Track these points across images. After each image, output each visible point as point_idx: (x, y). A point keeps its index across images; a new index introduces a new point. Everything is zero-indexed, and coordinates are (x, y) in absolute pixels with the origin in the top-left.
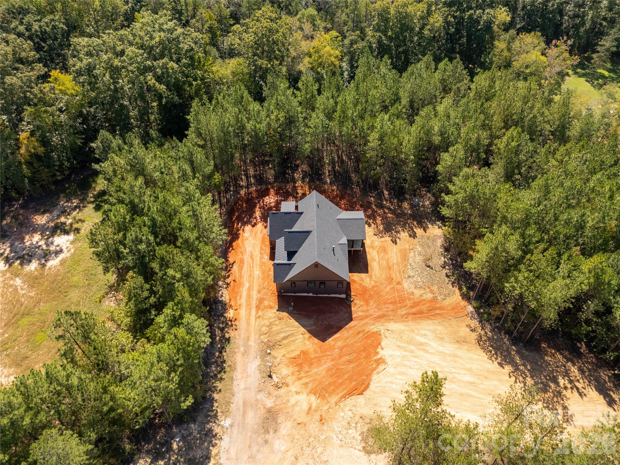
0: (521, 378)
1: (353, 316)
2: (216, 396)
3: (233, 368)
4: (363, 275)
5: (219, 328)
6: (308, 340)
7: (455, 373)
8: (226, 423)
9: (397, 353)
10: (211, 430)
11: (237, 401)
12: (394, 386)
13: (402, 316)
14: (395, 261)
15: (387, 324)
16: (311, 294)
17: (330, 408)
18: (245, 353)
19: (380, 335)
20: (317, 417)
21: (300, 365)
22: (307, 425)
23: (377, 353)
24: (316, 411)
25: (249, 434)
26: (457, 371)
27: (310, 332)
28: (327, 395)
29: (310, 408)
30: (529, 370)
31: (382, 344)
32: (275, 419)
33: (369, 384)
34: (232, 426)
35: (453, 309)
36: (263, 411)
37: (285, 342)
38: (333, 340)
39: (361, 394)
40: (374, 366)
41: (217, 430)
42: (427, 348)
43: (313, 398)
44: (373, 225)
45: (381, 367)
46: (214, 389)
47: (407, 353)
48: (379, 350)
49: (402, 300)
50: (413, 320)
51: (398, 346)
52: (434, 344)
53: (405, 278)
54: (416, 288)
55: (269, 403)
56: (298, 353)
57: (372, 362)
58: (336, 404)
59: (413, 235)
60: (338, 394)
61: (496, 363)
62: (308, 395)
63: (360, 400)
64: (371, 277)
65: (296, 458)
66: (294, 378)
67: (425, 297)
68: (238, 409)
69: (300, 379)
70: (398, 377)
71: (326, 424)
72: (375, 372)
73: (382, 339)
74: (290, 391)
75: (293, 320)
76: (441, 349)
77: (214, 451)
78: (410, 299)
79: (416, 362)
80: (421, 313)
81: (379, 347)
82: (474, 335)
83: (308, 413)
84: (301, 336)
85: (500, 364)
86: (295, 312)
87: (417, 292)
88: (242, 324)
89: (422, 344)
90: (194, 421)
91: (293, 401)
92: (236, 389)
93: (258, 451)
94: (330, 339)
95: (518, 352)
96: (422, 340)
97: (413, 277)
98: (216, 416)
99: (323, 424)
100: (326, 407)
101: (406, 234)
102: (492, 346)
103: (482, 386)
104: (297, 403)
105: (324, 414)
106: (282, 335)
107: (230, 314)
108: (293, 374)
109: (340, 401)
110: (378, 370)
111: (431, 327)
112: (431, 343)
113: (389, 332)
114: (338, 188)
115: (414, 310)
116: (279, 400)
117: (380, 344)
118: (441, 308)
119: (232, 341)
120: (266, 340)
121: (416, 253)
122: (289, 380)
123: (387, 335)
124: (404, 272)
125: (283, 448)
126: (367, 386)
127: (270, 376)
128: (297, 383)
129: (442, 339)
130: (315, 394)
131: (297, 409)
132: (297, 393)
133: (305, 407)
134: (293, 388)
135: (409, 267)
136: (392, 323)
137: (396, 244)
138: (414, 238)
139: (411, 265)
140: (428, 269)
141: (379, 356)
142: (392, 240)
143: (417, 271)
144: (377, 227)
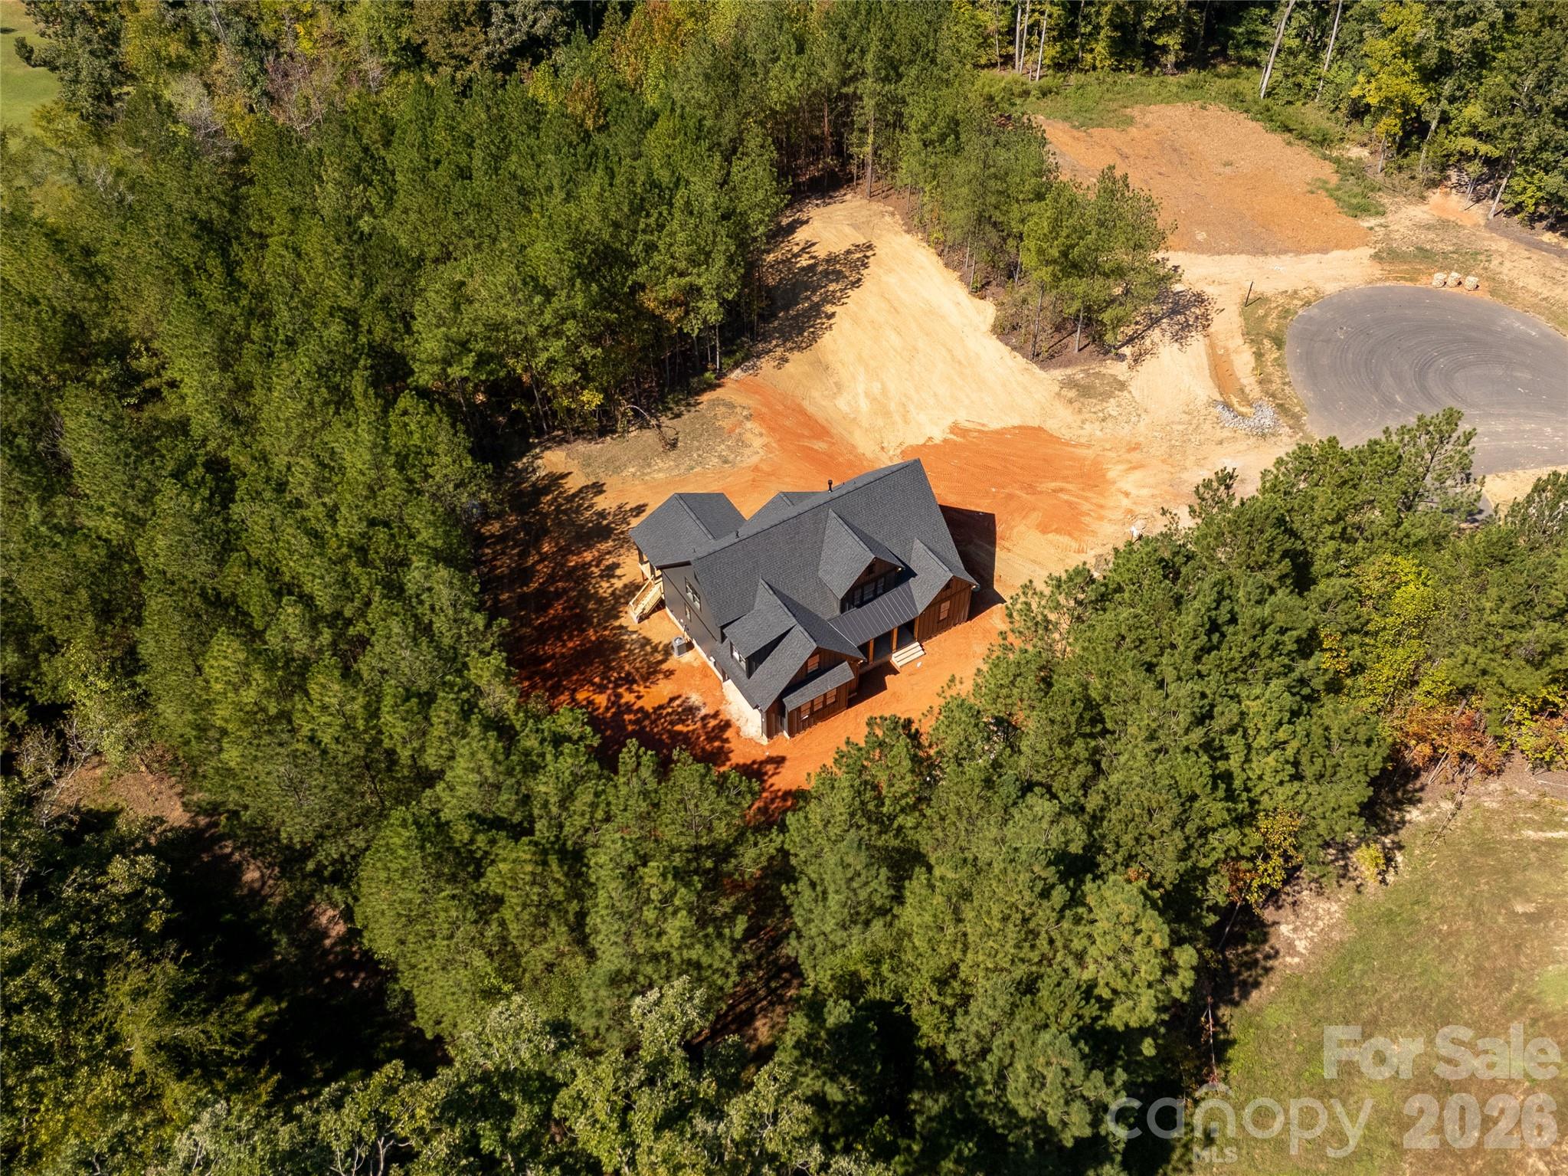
0: (838, 294)
15: (869, 455)
20: (1136, 456)
23: (945, 441)
24: (1129, 462)
27: (993, 543)
29: (1135, 468)
30: (814, 292)
31: (921, 441)
33: (1015, 427)
38: (977, 506)
39: (1040, 429)
43: (1111, 475)
45: (969, 426)
47: (912, 408)
48: (937, 441)
51: (906, 422)
52: (861, 388)
53: (734, 465)
54: (747, 445)
56: (1050, 536)
58: (1089, 447)
59: (595, 487)
60: (1072, 453)
61: (831, 322)
62: (1114, 482)
63: (1051, 425)
66: (1107, 512)
67: (759, 430)
69: (1101, 507)
70: (967, 401)
72: (986, 429)
73: (911, 446)
74: (1135, 503)
81: (930, 443)
82: (794, 356)
85: (830, 317)
87: (757, 441)
94: (979, 510)
95: (786, 308)
96: (863, 402)
97: (720, 456)
99: (1138, 444)
100: (1108, 454)
102: (800, 334)
104: (1143, 487)
105: (1123, 450)
108: (1101, 518)
109: (1077, 445)
110: (979, 427)
111: (825, 402)
112: (861, 392)
113: (885, 444)
115: (804, 434)
117: (924, 445)
118: (767, 406)
121: (647, 470)
122: (1118, 515)
126: (1020, 427)
128: (1111, 504)
132: (1127, 494)
133: (1137, 475)
134: (1126, 503)
135: (698, 469)
136: (861, 450)
137: (644, 506)
138: (603, 485)
139: (692, 469)
140: (680, 444)
141: (952, 437)
142: (636, 516)
143: (700, 456)
144: (609, 553)
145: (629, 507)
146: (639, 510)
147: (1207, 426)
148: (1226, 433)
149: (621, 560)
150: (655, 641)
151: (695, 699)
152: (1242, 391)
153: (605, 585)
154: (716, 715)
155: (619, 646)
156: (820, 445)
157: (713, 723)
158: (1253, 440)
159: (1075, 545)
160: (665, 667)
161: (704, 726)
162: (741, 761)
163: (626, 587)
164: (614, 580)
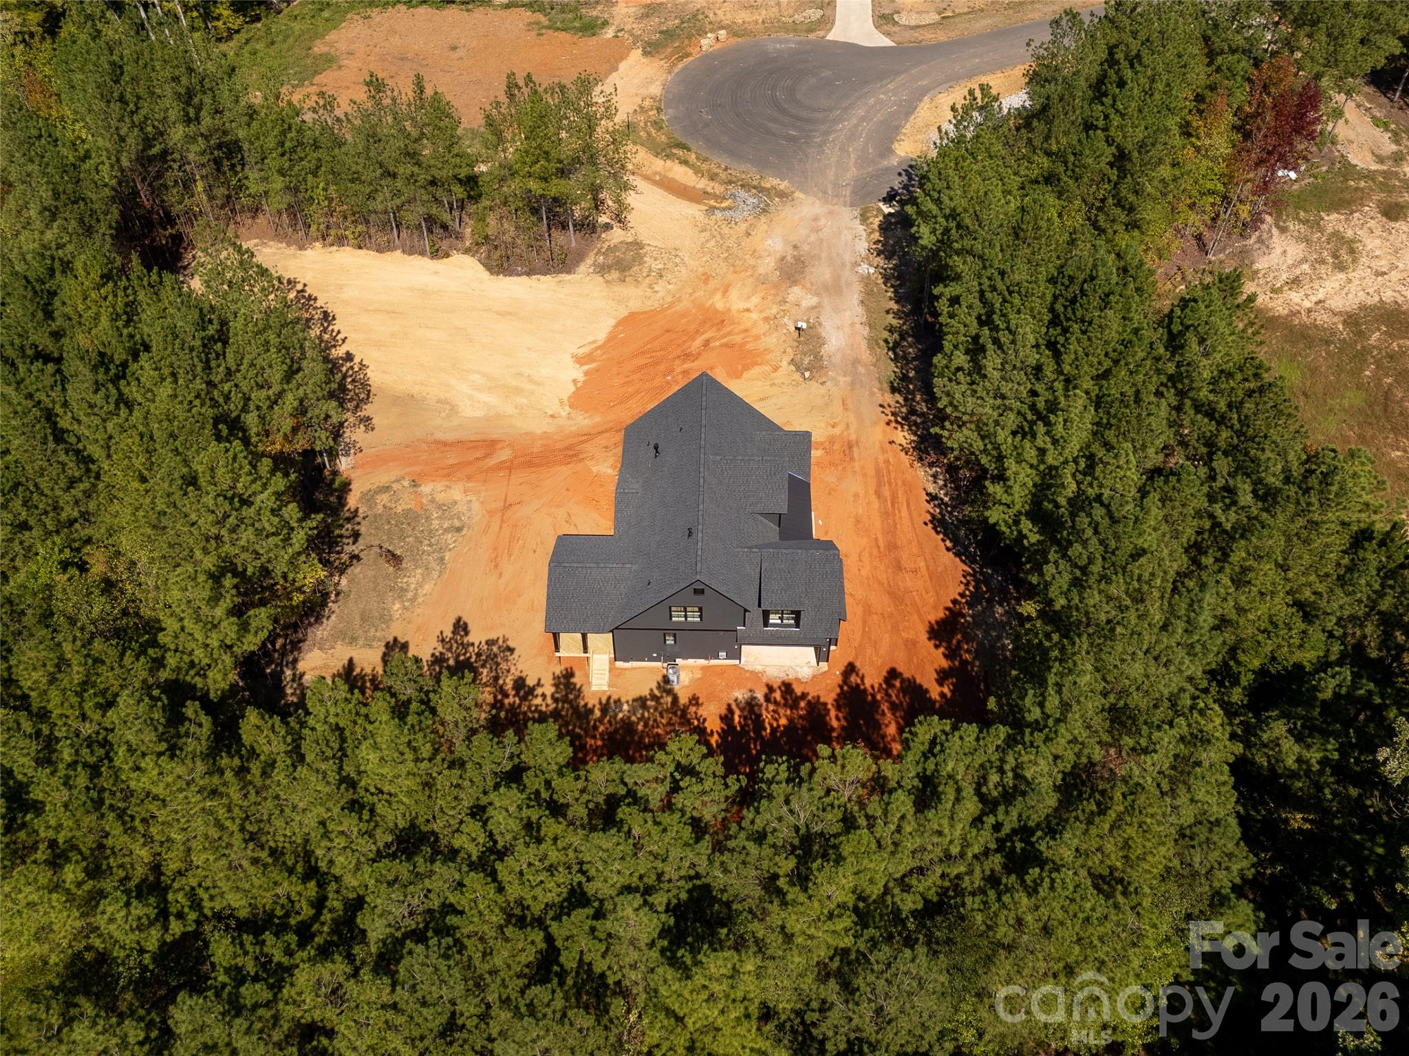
2: (894, 306)
3: (872, 342)
8: (866, 270)
9: (546, 372)
10: (888, 258)
11: (854, 296)
12: (569, 322)
15: (550, 429)
17: (691, 294)
20: (715, 283)
21: (744, 352)
23: (586, 373)
24: (716, 290)
25: (824, 255)
28: (694, 311)
29: (726, 291)
31: (573, 389)
33: (615, 326)
34: (856, 265)
35: (385, 463)
36: (806, 282)
39: (632, 314)
40: (598, 352)
43: (719, 307)
45: (585, 351)
47: (527, 371)
51: (539, 384)
52: (465, 389)
55: (796, 292)
56: (745, 375)
58: (679, 300)
60: (675, 312)
61: (357, 360)
63: (635, 305)
66: (755, 331)
67: (440, 486)
69: (746, 331)
72: (599, 343)
73: (569, 398)
74: (761, 312)
77: (876, 236)
81: (579, 384)
82: (368, 410)
83: (729, 285)
85: (349, 357)
91: (755, 299)
92: (860, 310)
96: (485, 397)
97: (446, 531)
98: (886, 279)
99: (704, 274)
100: (697, 294)
104: (749, 298)
105: (702, 285)
108: (757, 338)
109: (671, 305)
110: (593, 345)
113: (549, 413)
116: (780, 299)
117: (577, 389)
119: (886, 386)
122: (763, 328)
123: (556, 407)
126: (618, 324)
127: (799, 329)
128: (749, 324)
132: (748, 310)
133: (734, 293)
134: (755, 316)
136: (539, 432)
137: (459, 620)
138: (395, 639)
139: (442, 559)
140: (398, 552)
141: (586, 367)
142: (467, 633)
143: (430, 545)
144: (496, 678)
145: (448, 633)
146: (461, 627)
147: (726, 230)
148: (744, 226)
149: (514, 673)
150: (646, 693)
151: (741, 695)
152: (706, 193)
153: (538, 701)
154: (771, 689)
155: (628, 726)
156: (504, 455)
157: (777, 695)
159: (767, 368)
160: (683, 700)
161: (776, 703)
162: (833, 695)
163: (556, 685)
164: (539, 691)
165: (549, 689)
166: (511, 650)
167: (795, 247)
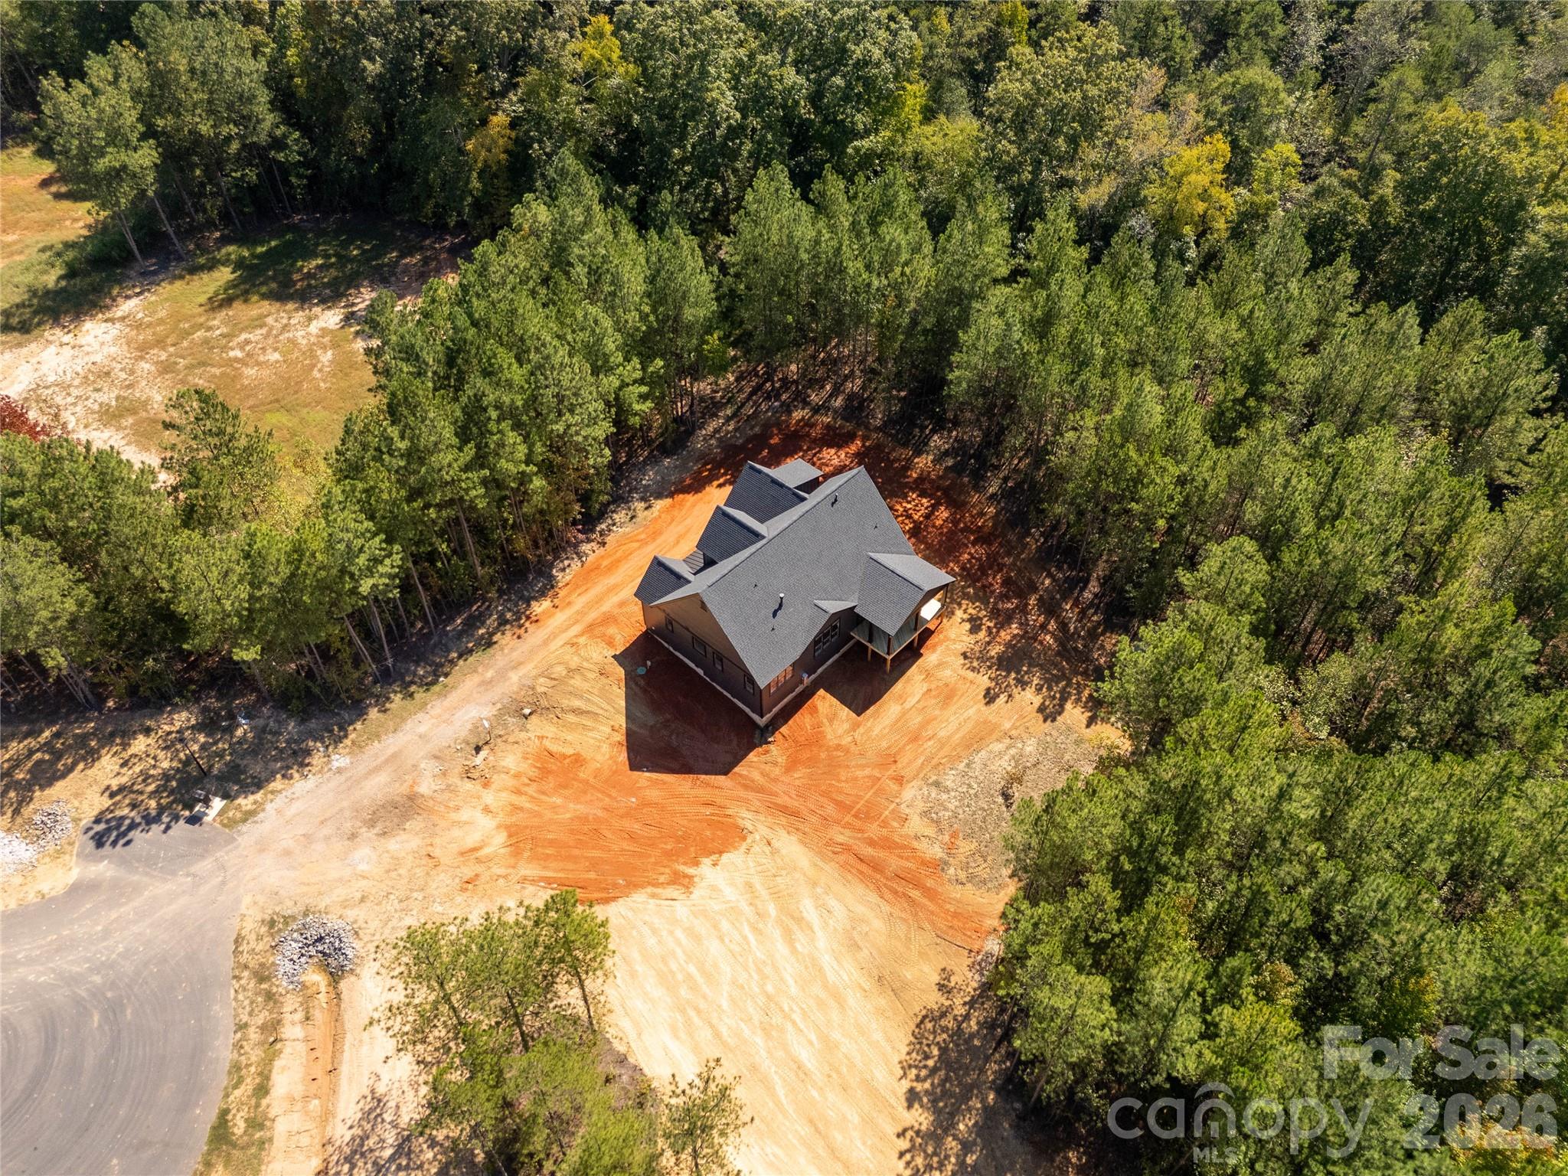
0: (919, 1161)
1: (736, 769)
2: (373, 713)
3: (447, 690)
4: (845, 712)
5: (501, 616)
6: (612, 745)
7: (794, 1023)
8: (340, 759)
9: (730, 893)
10: (308, 752)
11: (391, 743)
12: (652, 941)
13: (831, 842)
14: (942, 734)
15: (783, 833)
16: (701, 672)
17: (505, 877)
18: (487, 684)
19: (744, 839)
20: (468, 872)
21: (545, 772)
22: (440, 869)
23: (697, 864)
24: (478, 861)
25: (345, 804)
26: (802, 1026)
27: (630, 734)
28: (527, 854)
29: (475, 850)
30: (961, 1164)
31: (725, 857)
32: (405, 817)
33: (615, 899)
34: (340, 771)
35: (956, 915)
36: (404, 789)
37: (571, 718)
38: (650, 780)
40: (662, 879)
41: (317, 759)
42: (799, 935)
43: (501, 838)
44: (982, 634)
45: (671, 891)
46: (382, 701)
47: (748, 910)
48: (707, 861)
49: (867, 814)
50: (844, 866)
51: (749, 886)
52: (822, 942)
53: (925, 779)
54: (925, 814)
55: (425, 788)
56: (570, 751)
57: (667, 870)
58: (524, 880)
59: (1050, 714)
60: (545, 868)
61: (906, 1085)
62: (499, 827)
64: (855, 727)
65: (363, 900)
66: (511, 782)
67: (923, 846)
68: (376, 756)
69: (518, 792)
70: (679, 933)
71: (468, 894)
72: (650, 890)
73: (736, 848)
74: (479, 798)
75: (622, 692)
76: (827, 961)
77: (277, 784)
78: (885, 824)
79: (745, 938)
80: (876, 867)
81: (714, 857)
82: (934, 1000)
83: (462, 854)
84: (608, 730)
85: (912, 1097)
86: (642, 683)
87: (916, 824)
88: (534, 635)
89: (799, 920)
90: (303, 721)
91: (465, 815)
92: (409, 725)
93: (327, 838)
94: (648, 774)
95: (988, 1112)
96: (811, 914)
97: (947, 791)
98: (338, 740)
99: (463, 890)
100: (501, 871)
101: (1038, 701)
102: (944, 1050)
103: (815, 1094)
104: (466, 823)
105: (483, 879)
106: (577, 703)
107: (539, 607)
108: (517, 776)
109: (535, 882)
110: (659, 891)
111: (861, 909)
112: (819, 933)
113: (767, 849)
114: (997, 514)
115: (868, 851)
116: (447, 795)
117: (721, 853)
118: (930, 894)
119: (491, 651)
120: (540, 689)
121: (1013, 751)
122: (498, 780)
123: (756, 849)
124: (936, 767)
125: (363, 867)
126: (608, 900)
127: (478, 749)
128: (505, 794)
129: (855, 946)
130: (510, 836)
131: (456, 832)
132: (487, 810)
133: (471, 840)
134: (489, 797)
135: (962, 766)
136: (794, 838)
137: (988, 703)
138: (1045, 721)
139: (968, 765)
140: (1000, 800)
141: (691, 871)
142: (988, 690)
143: (970, 786)
144: (989, 643)
145: (1003, 697)
146: (990, 698)
158: (322, 906)
159: (547, 743)
163: (953, 613)
164: (966, 616)
165: (959, 614)
166: (965, 656)
167: (353, 836)
